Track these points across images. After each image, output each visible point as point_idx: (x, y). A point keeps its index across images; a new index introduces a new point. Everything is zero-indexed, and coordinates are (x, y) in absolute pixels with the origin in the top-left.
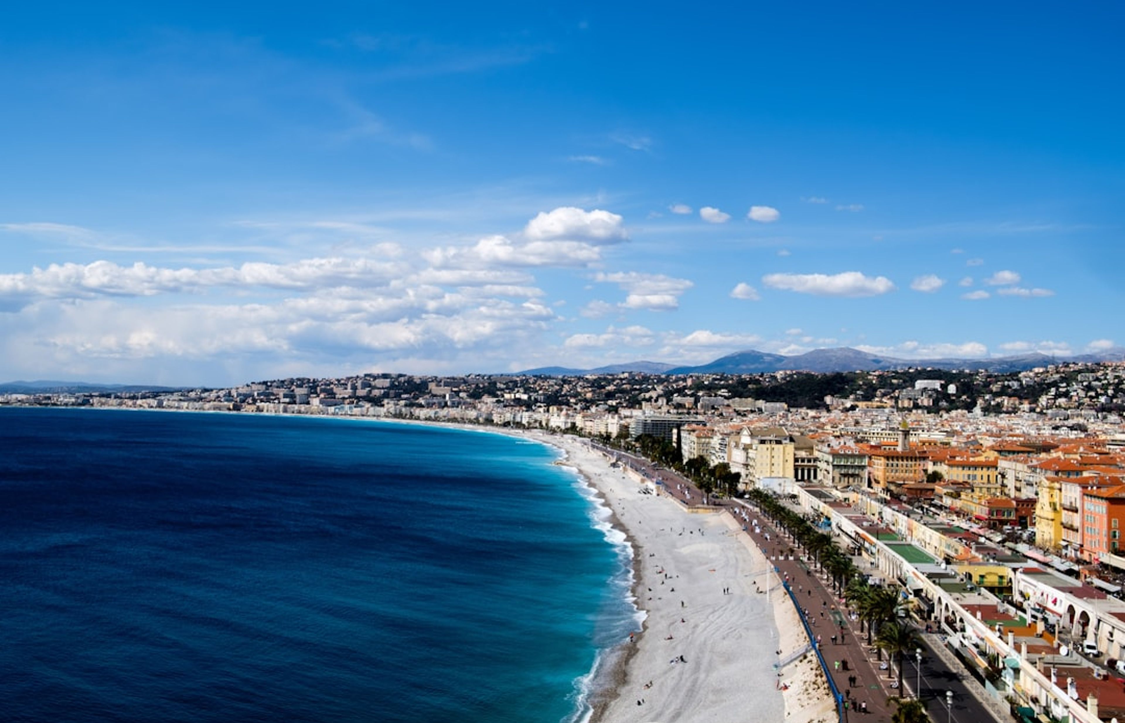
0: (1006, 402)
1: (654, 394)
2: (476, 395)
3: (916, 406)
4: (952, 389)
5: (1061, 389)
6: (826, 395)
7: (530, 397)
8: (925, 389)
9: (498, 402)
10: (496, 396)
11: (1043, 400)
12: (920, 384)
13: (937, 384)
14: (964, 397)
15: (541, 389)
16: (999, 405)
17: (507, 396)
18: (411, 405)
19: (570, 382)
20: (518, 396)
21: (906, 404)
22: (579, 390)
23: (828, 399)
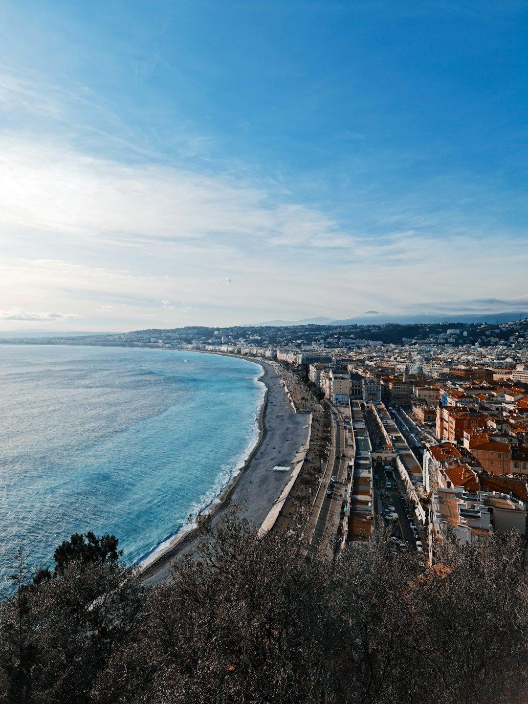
0: (493, 339)
1: (319, 337)
2: (236, 337)
3: (447, 342)
4: (465, 333)
5: (521, 334)
6: (403, 337)
7: (261, 338)
8: (452, 334)
9: (246, 341)
10: (245, 338)
11: (512, 339)
12: (449, 331)
13: (458, 331)
14: (471, 338)
15: (267, 334)
16: (490, 341)
17: (251, 338)
18: (205, 343)
19: (281, 331)
20: (256, 337)
21: (442, 341)
22: (285, 334)
23: (404, 339)
